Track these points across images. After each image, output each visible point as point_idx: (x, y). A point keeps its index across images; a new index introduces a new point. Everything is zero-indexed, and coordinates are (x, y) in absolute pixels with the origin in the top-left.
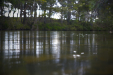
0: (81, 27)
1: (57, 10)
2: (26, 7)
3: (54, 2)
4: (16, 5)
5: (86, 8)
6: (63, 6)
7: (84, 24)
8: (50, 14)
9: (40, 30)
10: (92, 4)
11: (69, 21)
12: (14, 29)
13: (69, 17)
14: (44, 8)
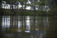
0: (41, 14)
1: (29, 5)
2: (13, 4)
3: (27, 1)
4: (8, 3)
5: (43, 4)
6: (32, 3)
7: (42, 12)
8: (25, 7)
9: (20, 15)
10: (46, 2)
11: (35, 11)
12: (7, 15)
13: (35, 9)
14: (22, 4)
